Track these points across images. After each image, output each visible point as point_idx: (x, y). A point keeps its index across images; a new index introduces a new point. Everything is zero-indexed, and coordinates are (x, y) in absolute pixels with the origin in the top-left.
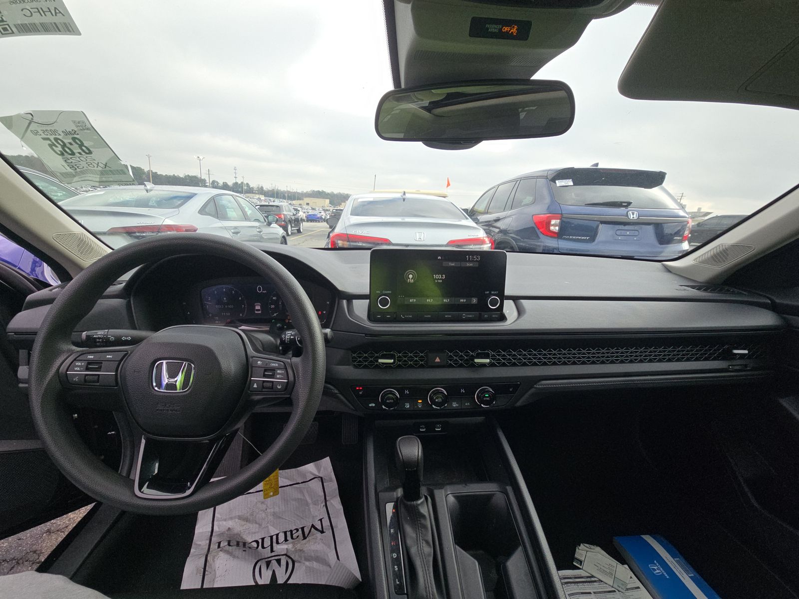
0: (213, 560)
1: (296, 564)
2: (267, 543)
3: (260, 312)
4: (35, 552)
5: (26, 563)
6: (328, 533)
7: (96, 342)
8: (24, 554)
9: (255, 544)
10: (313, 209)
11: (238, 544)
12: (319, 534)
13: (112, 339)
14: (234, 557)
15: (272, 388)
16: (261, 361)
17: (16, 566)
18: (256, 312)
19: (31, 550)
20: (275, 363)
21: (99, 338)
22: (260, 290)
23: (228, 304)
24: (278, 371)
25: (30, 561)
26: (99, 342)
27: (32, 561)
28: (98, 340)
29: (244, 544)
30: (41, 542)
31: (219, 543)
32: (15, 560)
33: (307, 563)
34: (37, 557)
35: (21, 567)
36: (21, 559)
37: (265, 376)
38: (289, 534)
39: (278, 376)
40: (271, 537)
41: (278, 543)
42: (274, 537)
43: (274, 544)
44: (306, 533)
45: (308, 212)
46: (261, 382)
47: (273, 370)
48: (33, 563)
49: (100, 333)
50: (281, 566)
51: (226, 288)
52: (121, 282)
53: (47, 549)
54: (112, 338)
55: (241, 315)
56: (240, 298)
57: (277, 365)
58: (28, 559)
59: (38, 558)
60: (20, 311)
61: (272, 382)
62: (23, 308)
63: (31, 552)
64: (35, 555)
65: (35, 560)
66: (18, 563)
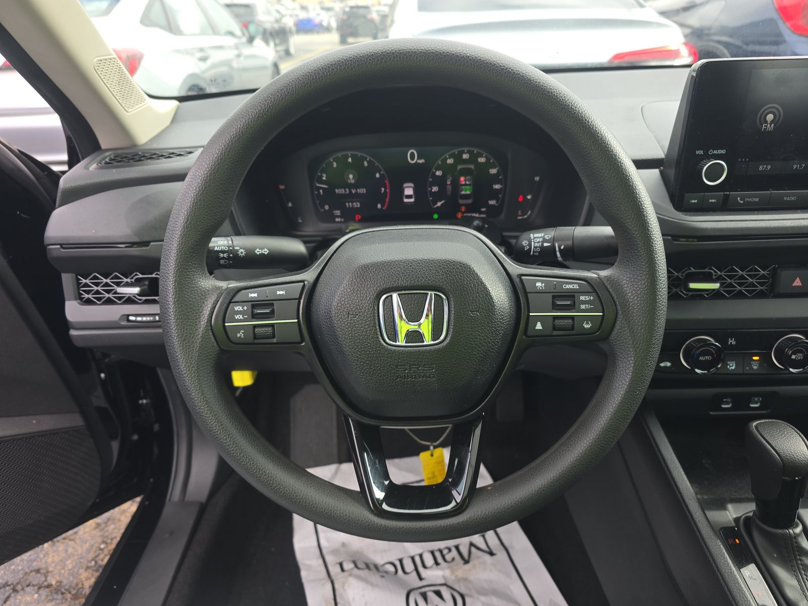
0: (343, 587)
1: (468, 600)
2: (409, 566)
3: (412, 200)
4: (38, 571)
5: (28, 589)
6: (501, 555)
7: (219, 259)
8: (21, 576)
9: (391, 569)
10: (304, 8)
11: (368, 567)
12: (487, 557)
13: (242, 253)
14: (372, 585)
15: (573, 329)
16: (542, 282)
17: (13, 595)
18: (406, 200)
19: (31, 569)
20: (571, 283)
21: (223, 252)
22: (413, 158)
23: (356, 186)
24: (582, 298)
25: (34, 586)
26: (224, 258)
27: (36, 585)
28: (221, 255)
29: (376, 567)
30: (44, 557)
31: (341, 565)
32: (9, 586)
33: (483, 599)
34: (43, 579)
35: (22, 596)
36: (18, 584)
37: (556, 308)
38: (438, 554)
39: (583, 307)
40: (413, 558)
41: (424, 566)
42: (418, 559)
43: (421, 569)
44: (465, 554)
45: (297, 16)
46: (551, 319)
47: (571, 296)
48: (39, 588)
49: (222, 243)
50: (446, 600)
51: (353, 156)
52: (189, 150)
53: (56, 566)
54: (242, 250)
55: (379, 206)
56: (378, 175)
57: (576, 287)
58: (30, 583)
59: (46, 580)
60: (54, 209)
61: (572, 317)
62: (57, 204)
63: (31, 571)
64: (39, 575)
65: (41, 583)
66: (15, 590)
